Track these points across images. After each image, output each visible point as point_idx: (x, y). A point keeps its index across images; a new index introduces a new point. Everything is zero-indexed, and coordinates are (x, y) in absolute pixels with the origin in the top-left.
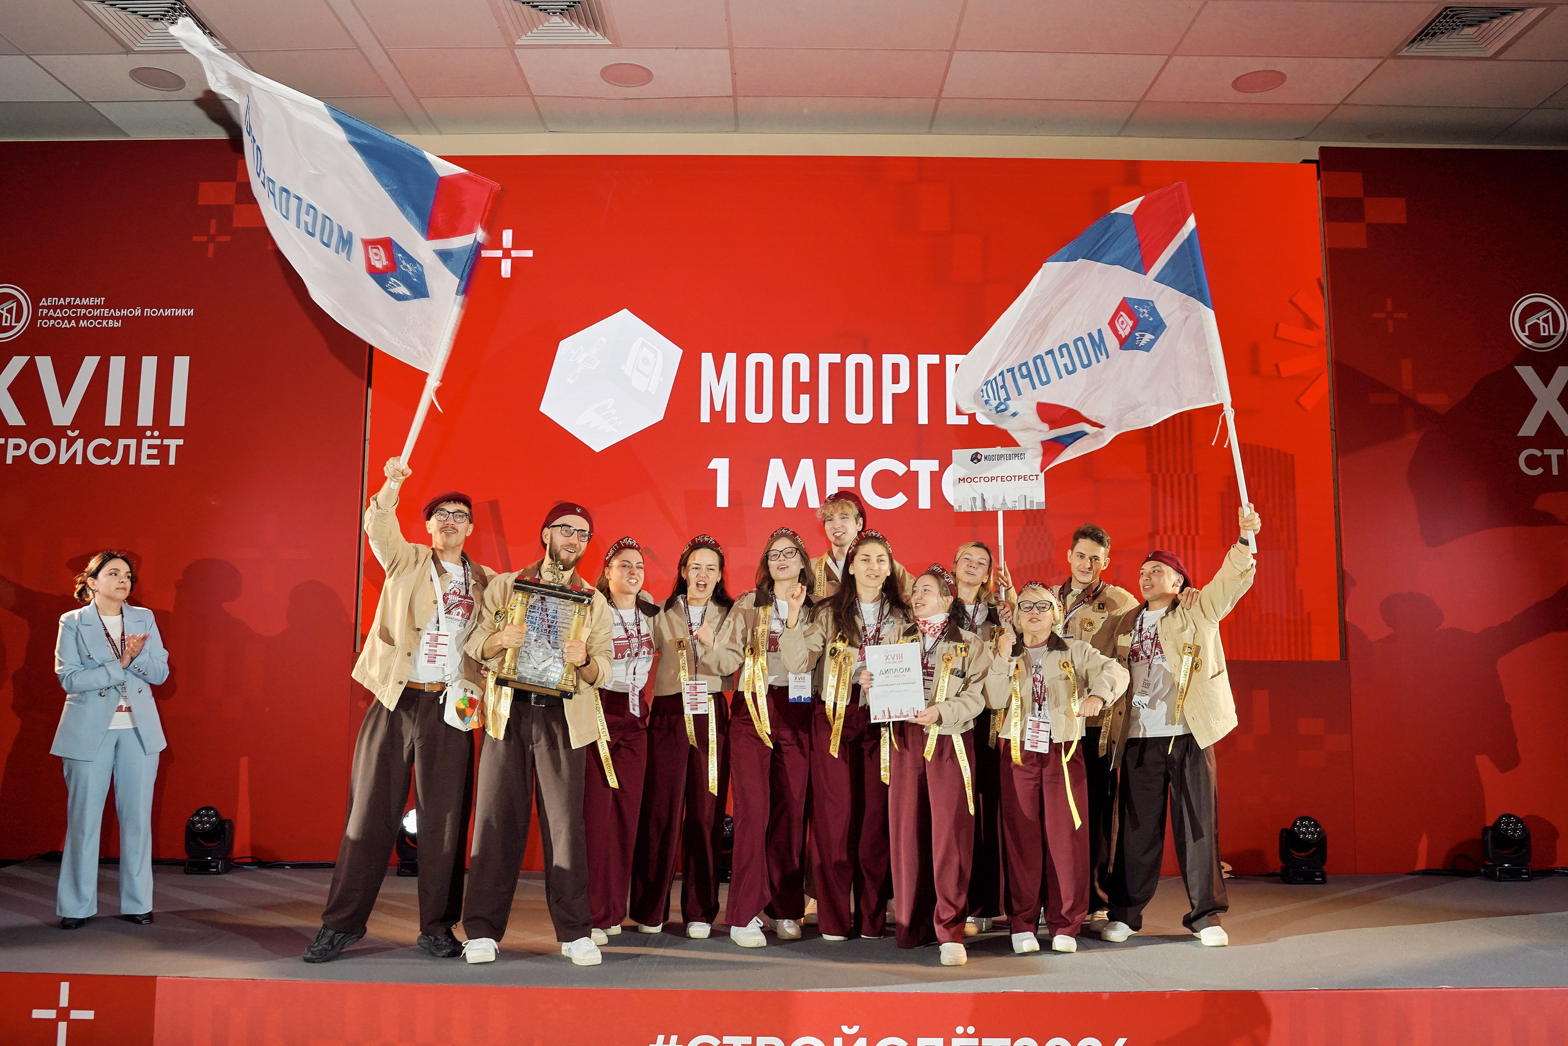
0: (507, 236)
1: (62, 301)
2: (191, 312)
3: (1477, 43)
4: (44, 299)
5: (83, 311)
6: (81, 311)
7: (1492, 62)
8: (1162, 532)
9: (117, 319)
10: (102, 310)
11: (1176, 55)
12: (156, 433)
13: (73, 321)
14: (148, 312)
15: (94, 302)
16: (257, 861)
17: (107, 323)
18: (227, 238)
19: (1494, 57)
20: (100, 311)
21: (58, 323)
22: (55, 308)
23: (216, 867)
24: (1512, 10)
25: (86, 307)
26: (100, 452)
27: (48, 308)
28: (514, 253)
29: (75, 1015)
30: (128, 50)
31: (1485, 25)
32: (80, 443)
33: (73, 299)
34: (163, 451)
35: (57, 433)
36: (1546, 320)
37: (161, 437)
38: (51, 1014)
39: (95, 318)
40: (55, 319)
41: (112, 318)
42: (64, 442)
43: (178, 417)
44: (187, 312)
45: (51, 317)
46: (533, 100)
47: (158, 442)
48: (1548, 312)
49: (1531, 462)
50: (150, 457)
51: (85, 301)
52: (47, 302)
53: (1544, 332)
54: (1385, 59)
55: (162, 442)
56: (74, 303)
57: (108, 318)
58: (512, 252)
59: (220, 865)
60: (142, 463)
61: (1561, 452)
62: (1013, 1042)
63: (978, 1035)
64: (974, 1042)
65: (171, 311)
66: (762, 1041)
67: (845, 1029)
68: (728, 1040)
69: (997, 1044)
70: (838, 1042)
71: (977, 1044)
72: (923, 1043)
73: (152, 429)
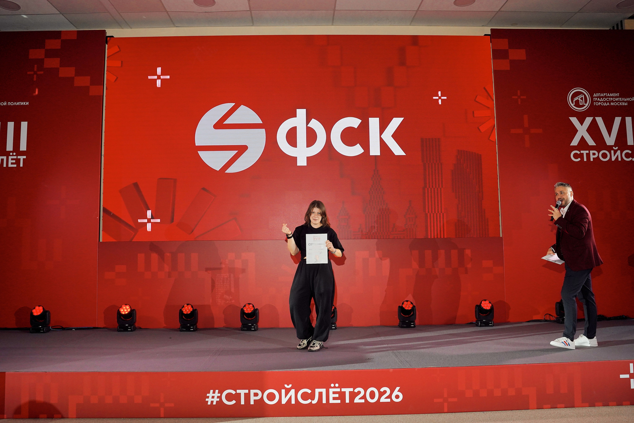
0: (159, 70)
2: (28, 103)
8: (428, 187)
12: (14, 154)
14: (10, 104)
16: (61, 327)
18: (42, 73)
23: (43, 330)
28: (162, 77)
34: (18, 161)
36: (582, 99)
37: (17, 155)
43: (23, 147)
44: (26, 103)
46: (167, 13)
47: (15, 157)
48: (583, 95)
49: (576, 156)
50: (12, 163)
53: (581, 103)
55: (17, 157)
58: (161, 76)
59: (45, 329)
60: (9, 166)
61: (588, 152)
62: (354, 390)
63: (339, 387)
64: (338, 390)
65: (19, 103)
66: (252, 392)
67: (286, 386)
68: (238, 391)
69: (347, 391)
70: (283, 391)
71: (340, 391)
72: (317, 391)
73: (12, 152)
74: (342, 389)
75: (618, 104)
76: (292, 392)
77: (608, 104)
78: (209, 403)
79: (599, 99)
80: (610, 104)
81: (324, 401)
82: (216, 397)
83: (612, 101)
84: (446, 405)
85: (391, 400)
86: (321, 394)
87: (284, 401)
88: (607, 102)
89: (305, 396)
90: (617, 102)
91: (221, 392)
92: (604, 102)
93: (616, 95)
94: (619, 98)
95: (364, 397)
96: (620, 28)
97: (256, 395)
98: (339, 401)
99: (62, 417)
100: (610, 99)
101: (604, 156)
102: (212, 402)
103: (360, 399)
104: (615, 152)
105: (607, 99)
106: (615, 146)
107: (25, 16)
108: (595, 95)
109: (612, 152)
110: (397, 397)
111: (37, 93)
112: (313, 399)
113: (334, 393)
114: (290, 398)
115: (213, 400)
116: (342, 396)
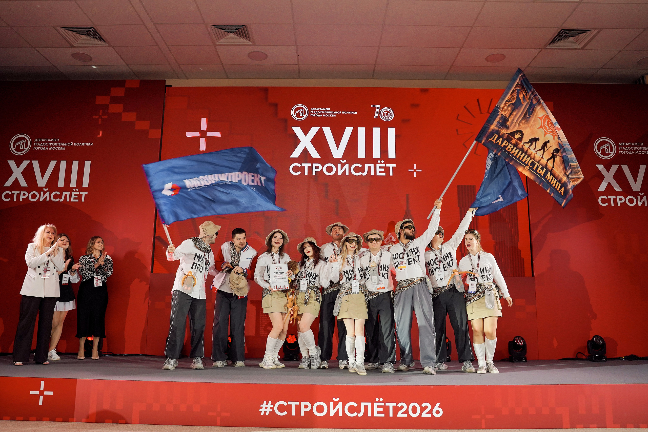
1: (43, 140)
2: (92, 144)
3: (575, 43)
4: (36, 139)
5: (51, 144)
6: (50, 144)
7: (582, 51)
9: (64, 146)
10: (58, 143)
11: (463, 48)
12: (77, 190)
13: (47, 147)
14: (76, 144)
15: (55, 141)
16: (111, 353)
17: (60, 148)
18: (107, 117)
19: (582, 49)
20: (57, 144)
21: (41, 148)
22: (40, 142)
24: (586, 31)
25: (52, 142)
26: (56, 196)
27: (38, 142)
29: (46, 393)
30: (72, 46)
31: (577, 36)
32: (48, 193)
33: (47, 139)
34: (80, 196)
35: (40, 190)
36: (607, 147)
37: (79, 191)
38: (37, 393)
39: (55, 146)
40: (40, 147)
41: (62, 146)
42: (42, 193)
43: (86, 184)
44: (90, 144)
45: (39, 146)
46: (223, 66)
47: (78, 193)
48: (608, 144)
49: (603, 201)
50: (75, 199)
51: (52, 140)
52: (37, 141)
53: (607, 152)
54: (541, 49)
55: (79, 193)
56: (47, 141)
57: (60, 146)
60: (72, 201)
61: (615, 197)
62: (397, 404)
63: (384, 401)
64: (383, 404)
65: (84, 144)
66: (303, 404)
67: (334, 399)
68: (290, 403)
69: (391, 405)
70: (331, 404)
71: (384, 405)
72: (363, 404)
73: (76, 188)
74: (386, 403)
75: (643, 152)
76: (340, 405)
77: (633, 152)
78: (262, 414)
79: (624, 148)
80: (635, 152)
81: (369, 415)
82: (269, 408)
83: (637, 150)
84: (483, 421)
85: (432, 415)
86: (366, 407)
87: (332, 414)
88: (631, 151)
89: (351, 409)
90: (641, 151)
91: (273, 404)
92: (629, 151)
93: (641, 145)
94: (643, 147)
95: (407, 412)
96: (642, 83)
97: (306, 407)
98: (383, 415)
99: (127, 423)
100: (635, 148)
101: (631, 201)
102: (265, 412)
103: (402, 413)
104: (641, 198)
105: (632, 148)
106: (641, 192)
107: (94, 67)
108: (620, 144)
109: (639, 197)
110: (438, 412)
111: (101, 135)
112: (359, 412)
113: (379, 407)
114: (338, 411)
115: (266, 410)
116: (386, 410)
